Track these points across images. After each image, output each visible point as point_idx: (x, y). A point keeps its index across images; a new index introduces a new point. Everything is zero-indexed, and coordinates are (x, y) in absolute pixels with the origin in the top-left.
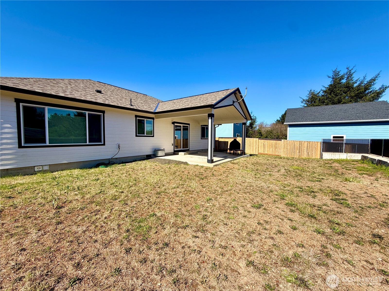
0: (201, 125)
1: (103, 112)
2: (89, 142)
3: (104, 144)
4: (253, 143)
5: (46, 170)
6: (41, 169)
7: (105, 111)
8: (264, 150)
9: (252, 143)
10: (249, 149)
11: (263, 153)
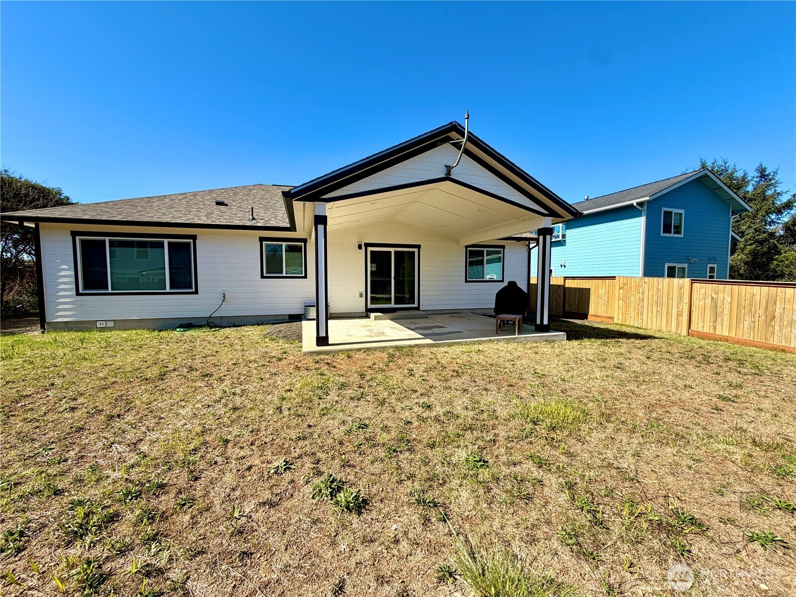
0: (467, 247)
1: (194, 237)
2: (171, 288)
3: (196, 292)
4: (668, 295)
5: (110, 327)
6: (104, 326)
7: (196, 235)
8: (716, 321)
9: (665, 296)
10: (654, 315)
11: (712, 332)
